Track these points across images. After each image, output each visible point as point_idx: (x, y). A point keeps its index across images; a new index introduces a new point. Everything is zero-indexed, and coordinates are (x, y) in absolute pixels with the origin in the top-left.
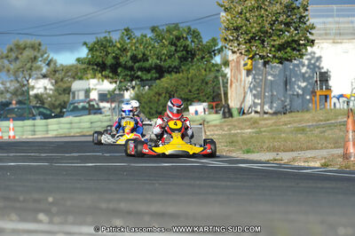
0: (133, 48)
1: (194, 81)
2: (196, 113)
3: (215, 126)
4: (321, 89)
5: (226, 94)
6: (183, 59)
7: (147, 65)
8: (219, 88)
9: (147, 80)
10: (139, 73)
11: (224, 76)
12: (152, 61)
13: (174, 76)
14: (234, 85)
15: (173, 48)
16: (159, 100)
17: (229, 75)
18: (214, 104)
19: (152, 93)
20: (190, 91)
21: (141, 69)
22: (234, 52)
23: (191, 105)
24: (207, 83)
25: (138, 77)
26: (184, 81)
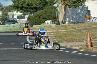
0: (28, 1)
1: (48, 12)
2: (48, 23)
3: (53, 28)
4: (88, 16)
5: (58, 17)
6: (44, 5)
7: (32, 7)
8: (56, 15)
9: (32, 12)
10: (30, 10)
11: (57, 10)
12: (34, 6)
13: (41, 11)
14: (60, 14)
15: (41, 2)
16: (36, 18)
17: (59, 10)
18: (54, 20)
19: (34, 16)
20: (46, 16)
21: (30, 8)
22: (60, 4)
23: (46, 21)
24: (52, 13)
25: (29, 11)
26: (44, 12)
